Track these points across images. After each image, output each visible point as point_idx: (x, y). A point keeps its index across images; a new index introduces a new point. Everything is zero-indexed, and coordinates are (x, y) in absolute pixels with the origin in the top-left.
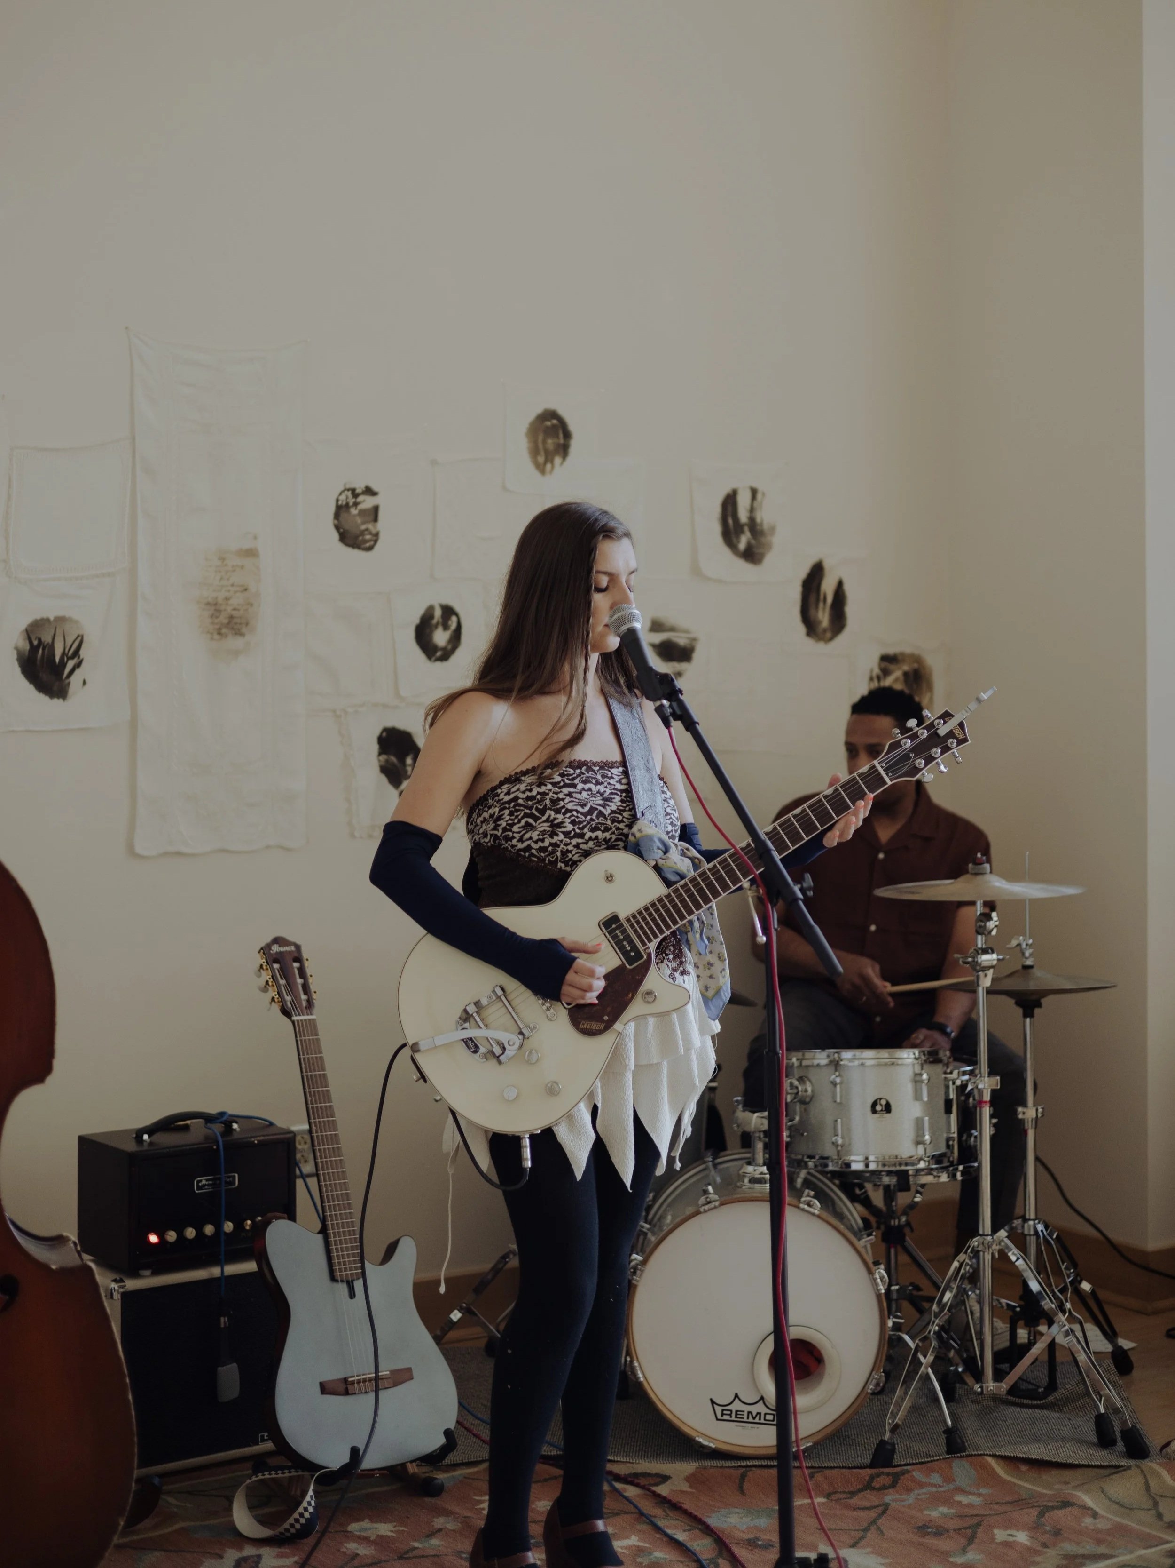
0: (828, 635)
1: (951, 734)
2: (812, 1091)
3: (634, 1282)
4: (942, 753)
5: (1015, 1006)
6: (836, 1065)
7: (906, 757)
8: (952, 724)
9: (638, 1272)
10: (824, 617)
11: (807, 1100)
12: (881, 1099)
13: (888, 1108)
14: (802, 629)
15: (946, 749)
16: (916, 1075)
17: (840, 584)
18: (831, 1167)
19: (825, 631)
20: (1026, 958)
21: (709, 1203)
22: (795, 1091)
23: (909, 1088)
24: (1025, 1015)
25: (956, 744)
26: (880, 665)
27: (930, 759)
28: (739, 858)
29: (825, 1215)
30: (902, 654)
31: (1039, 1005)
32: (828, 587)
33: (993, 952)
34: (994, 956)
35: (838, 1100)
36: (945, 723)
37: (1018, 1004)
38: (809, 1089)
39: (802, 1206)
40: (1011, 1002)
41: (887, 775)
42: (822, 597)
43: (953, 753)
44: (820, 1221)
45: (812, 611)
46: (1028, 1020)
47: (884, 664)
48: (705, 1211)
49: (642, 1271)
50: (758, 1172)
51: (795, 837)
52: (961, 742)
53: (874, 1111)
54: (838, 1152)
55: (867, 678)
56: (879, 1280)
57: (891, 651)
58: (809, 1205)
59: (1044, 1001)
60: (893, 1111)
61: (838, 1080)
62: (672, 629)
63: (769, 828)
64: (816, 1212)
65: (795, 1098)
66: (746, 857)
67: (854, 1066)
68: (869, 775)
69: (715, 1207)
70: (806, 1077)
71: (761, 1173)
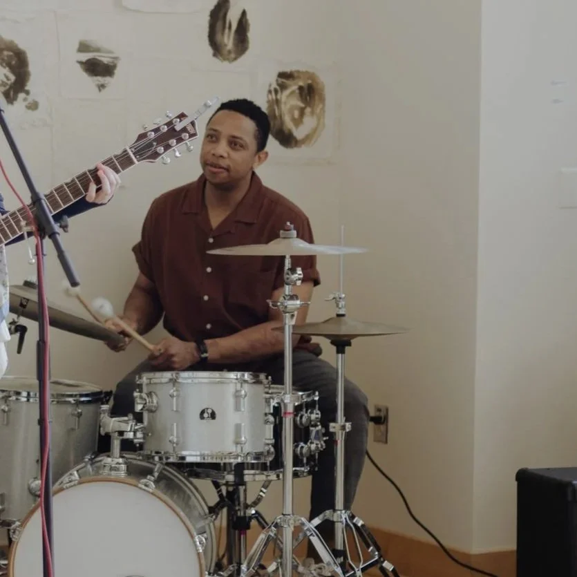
0: (233, 56)
1: (184, 130)
2: (157, 403)
3: (13, 539)
4: (177, 143)
5: (330, 344)
6: (174, 381)
7: (150, 145)
8: (185, 122)
9: (17, 532)
10: (228, 40)
11: (154, 409)
12: (207, 409)
13: (213, 416)
14: (210, 51)
15: (180, 140)
16: (237, 391)
17: (244, 13)
18: (171, 460)
19: (230, 52)
20: (340, 308)
21: (70, 482)
22: (144, 402)
23: (231, 401)
24: (338, 352)
25: (188, 137)
26: (277, 80)
27: (167, 147)
28: (24, 212)
29: (159, 493)
30: (298, 72)
31: (349, 344)
32: (233, 16)
33: (297, 298)
34: (298, 302)
35: (175, 409)
36: (181, 121)
37: (333, 343)
38: (155, 401)
39: (140, 485)
40: (328, 341)
41: (135, 157)
42: (227, 25)
43: (186, 143)
44: (154, 497)
45: (218, 37)
46: (340, 355)
47: (280, 80)
48: (67, 488)
49: (19, 532)
50: (114, 462)
51: (65, 199)
52: (191, 136)
53: (202, 417)
54: (174, 447)
55: (266, 92)
56: (198, 543)
57: (287, 70)
58: (146, 485)
59: (353, 341)
60: (217, 418)
61: (175, 394)
62: (98, 50)
63: (47, 192)
64: (151, 490)
65: (144, 407)
66: (30, 212)
67: (188, 383)
68: (122, 157)
69: (75, 485)
70: (154, 393)
71: (118, 463)
